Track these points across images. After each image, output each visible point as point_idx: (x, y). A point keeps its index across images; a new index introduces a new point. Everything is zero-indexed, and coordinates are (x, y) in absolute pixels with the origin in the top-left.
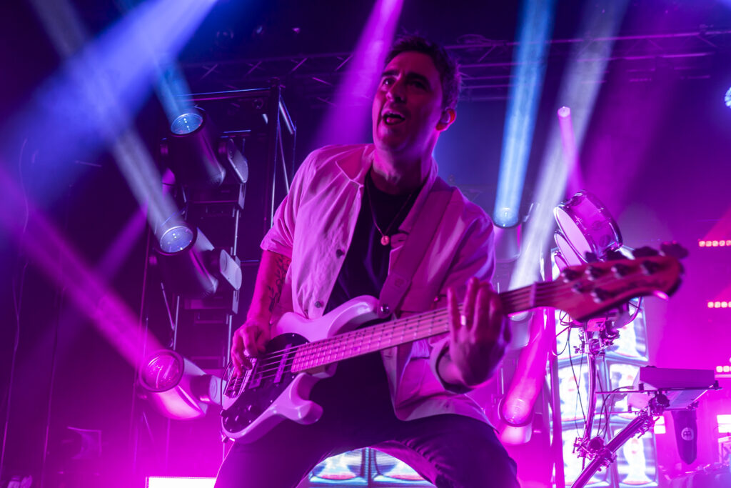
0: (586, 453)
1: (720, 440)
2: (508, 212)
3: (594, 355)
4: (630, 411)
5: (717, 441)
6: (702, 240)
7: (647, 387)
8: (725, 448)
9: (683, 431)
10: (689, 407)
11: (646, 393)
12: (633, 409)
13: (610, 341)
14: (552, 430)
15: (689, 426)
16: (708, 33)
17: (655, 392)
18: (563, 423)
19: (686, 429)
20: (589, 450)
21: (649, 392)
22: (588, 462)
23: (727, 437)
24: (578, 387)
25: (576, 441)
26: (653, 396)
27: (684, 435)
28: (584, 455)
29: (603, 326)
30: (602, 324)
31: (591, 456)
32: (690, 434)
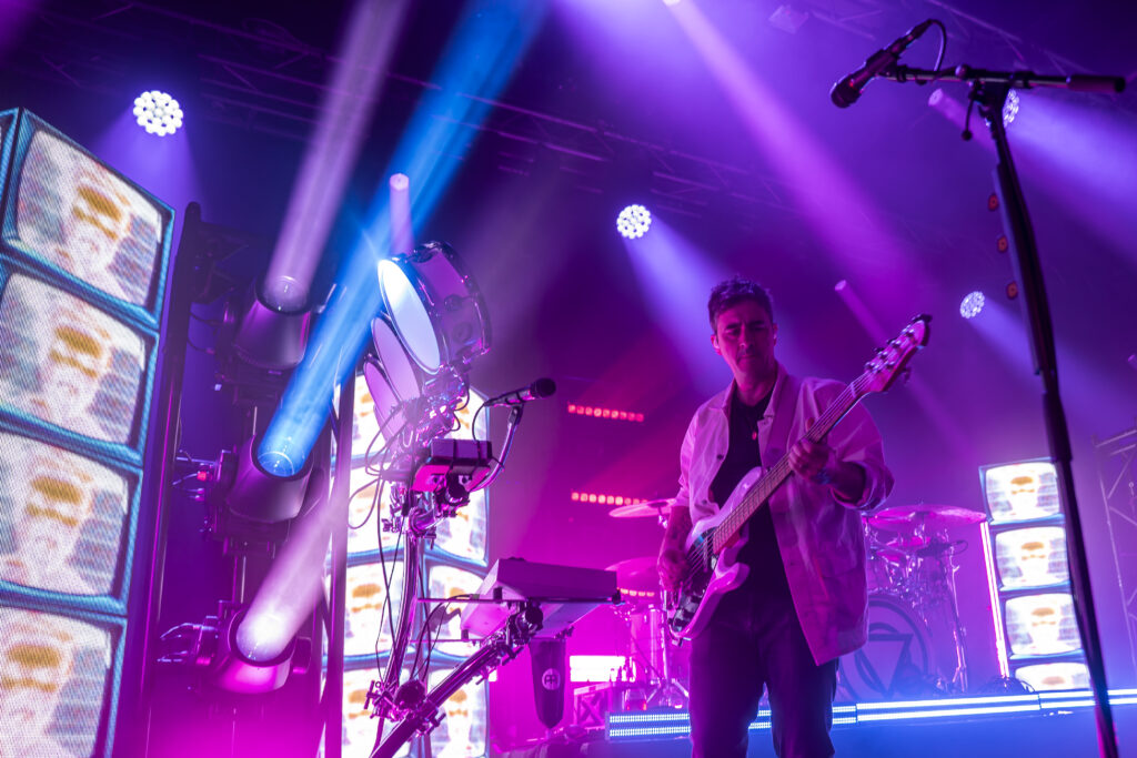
0: (390, 707)
1: (577, 692)
2: (290, 283)
3: (417, 536)
4: (465, 638)
5: (573, 692)
6: (572, 404)
7: (509, 594)
8: (584, 704)
9: (546, 673)
10: (558, 635)
11: (504, 605)
12: (471, 636)
13: (452, 508)
14: (325, 670)
15: (553, 666)
16: (607, 133)
17: (521, 603)
18: (345, 659)
19: (549, 672)
20: (397, 704)
21: (510, 603)
22: (390, 726)
23: (587, 688)
24: (388, 587)
25: (371, 688)
26: (515, 609)
27: (546, 681)
28: (383, 713)
29: (442, 482)
30: (441, 478)
31: (398, 717)
32: (556, 680)
